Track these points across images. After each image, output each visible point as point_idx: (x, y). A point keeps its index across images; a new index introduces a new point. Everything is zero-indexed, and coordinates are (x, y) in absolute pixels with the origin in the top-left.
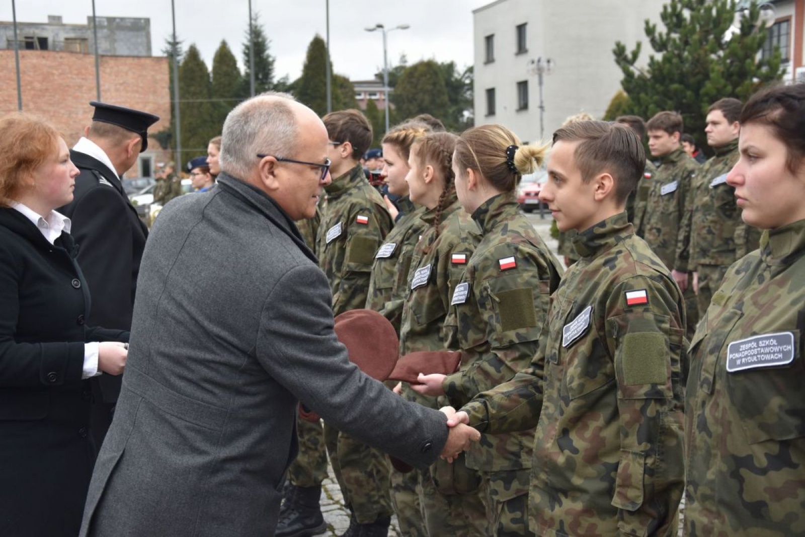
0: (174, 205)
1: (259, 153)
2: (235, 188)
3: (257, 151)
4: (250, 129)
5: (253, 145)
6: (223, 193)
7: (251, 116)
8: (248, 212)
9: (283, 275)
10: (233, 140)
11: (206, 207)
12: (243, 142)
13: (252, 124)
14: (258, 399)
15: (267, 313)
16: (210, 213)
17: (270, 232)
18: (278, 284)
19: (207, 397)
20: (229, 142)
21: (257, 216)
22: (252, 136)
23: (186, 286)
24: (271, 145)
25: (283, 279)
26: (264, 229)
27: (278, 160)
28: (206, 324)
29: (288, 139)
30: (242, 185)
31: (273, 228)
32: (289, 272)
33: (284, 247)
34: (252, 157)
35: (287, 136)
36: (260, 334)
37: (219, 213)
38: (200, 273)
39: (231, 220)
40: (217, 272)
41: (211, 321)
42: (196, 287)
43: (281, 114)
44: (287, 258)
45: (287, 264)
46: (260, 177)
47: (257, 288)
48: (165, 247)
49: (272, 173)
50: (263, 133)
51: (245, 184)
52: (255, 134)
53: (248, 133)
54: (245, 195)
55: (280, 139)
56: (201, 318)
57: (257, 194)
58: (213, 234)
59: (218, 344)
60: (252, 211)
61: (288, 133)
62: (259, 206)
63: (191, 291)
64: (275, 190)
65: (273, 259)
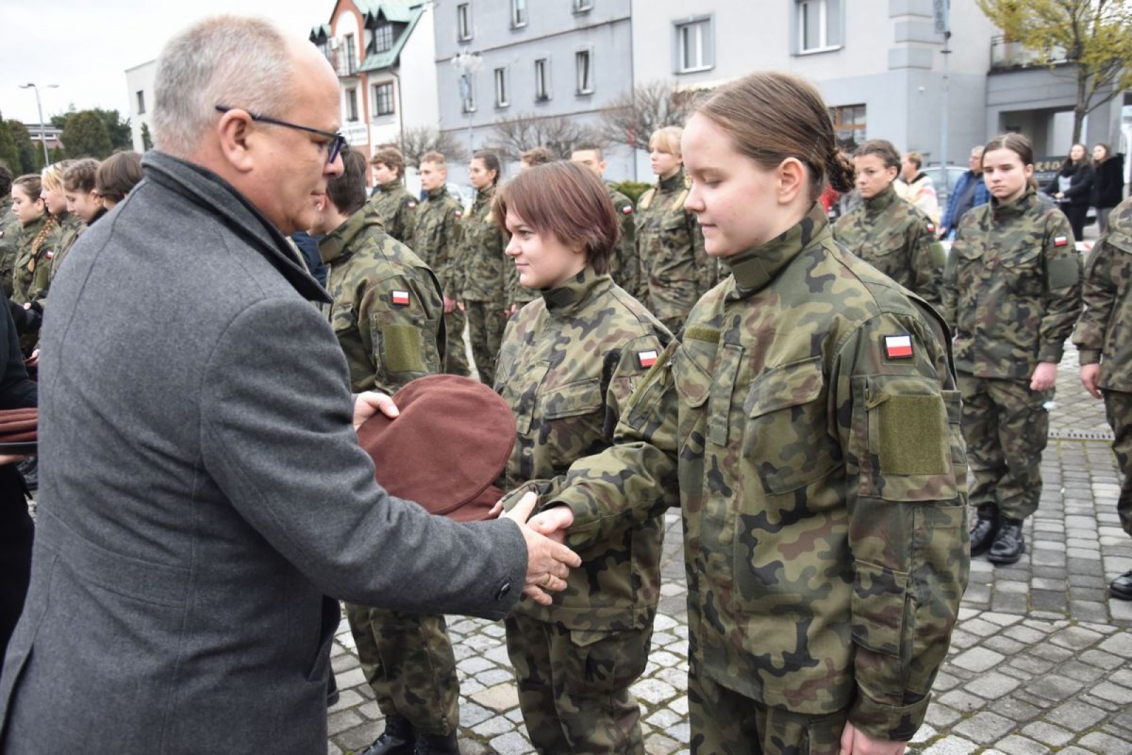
1: (219, 104)
3: (215, 100)
4: (203, 61)
5: (208, 90)
7: (206, 37)
9: (236, 315)
10: (171, 81)
12: (191, 82)
13: (208, 52)
15: (211, 390)
16: (124, 223)
17: (225, 247)
18: (226, 333)
20: (166, 86)
21: (204, 220)
22: (206, 74)
24: (242, 89)
25: (235, 323)
26: (215, 240)
27: (253, 117)
29: (273, 83)
31: (231, 239)
32: (247, 311)
33: (245, 269)
34: (207, 110)
35: (270, 76)
37: (137, 219)
39: (157, 228)
43: (260, 39)
44: (245, 286)
45: (245, 296)
46: (220, 147)
47: (192, 345)
49: (242, 142)
50: (226, 68)
52: (212, 68)
53: (199, 65)
55: (258, 80)
57: (206, 180)
58: (125, 259)
60: (197, 212)
62: (211, 201)
64: (245, 172)
65: (220, 290)
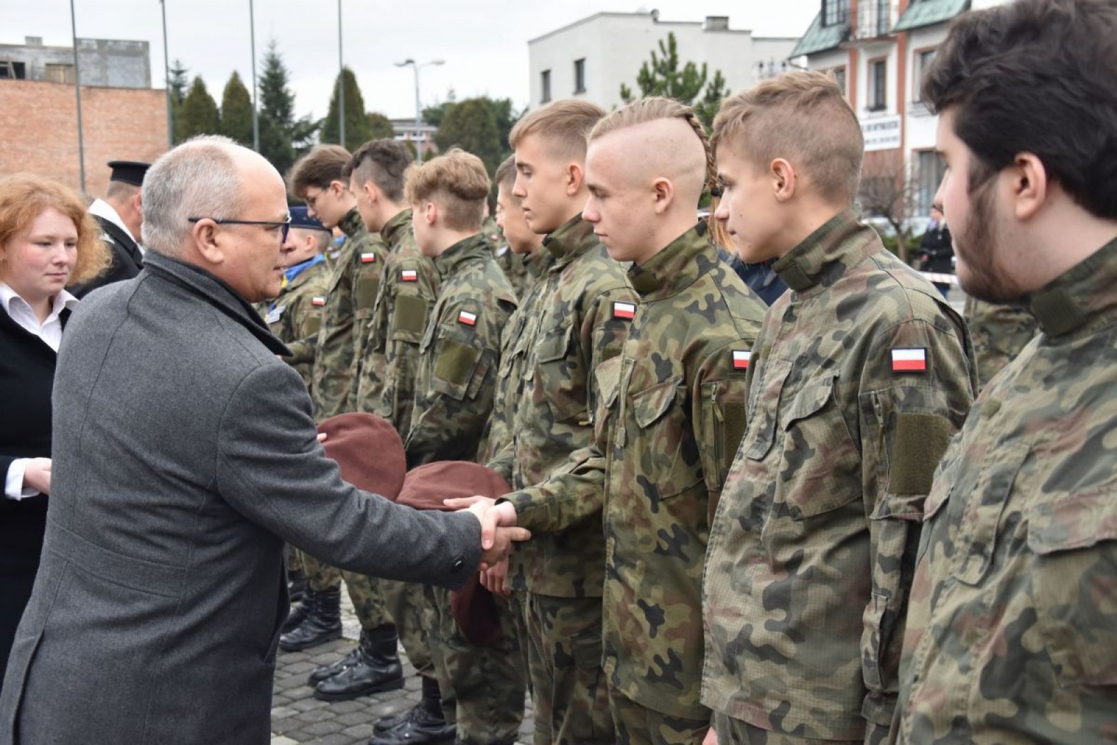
0: (91, 301)
1: (191, 216)
2: (166, 269)
3: (187, 214)
4: (174, 187)
5: (181, 207)
6: (151, 278)
7: (173, 168)
8: (186, 300)
9: (242, 380)
11: (131, 299)
12: (168, 204)
13: (177, 180)
14: (225, 548)
15: (226, 434)
16: (137, 306)
17: (220, 324)
18: (235, 393)
19: (156, 554)
20: (150, 209)
21: (200, 304)
22: (177, 196)
23: (114, 409)
24: (206, 203)
25: (242, 385)
26: (211, 320)
27: (217, 222)
28: (146, 455)
29: (228, 193)
30: (175, 264)
31: (223, 318)
32: (249, 376)
33: (239, 342)
34: (182, 222)
35: (225, 189)
36: (219, 462)
37: (149, 304)
38: (130, 389)
39: (166, 311)
40: (152, 386)
41: (151, 451)
42: (127, 409)
43: (214, 162)
44: (244, 357)
45: (246, 365)
46: (197, 248)
47: (209, 401)
48: (83, 359)
49: (213, 242)
50: (192, 189)
51: (178, 262)
52: (181, 191)
53: (172, 191)
54: (180, 277)
55: (217, 194)
56: (138, 449)
57: (197, 274)
58: (141, 334)
59: (166, 483)
60: (193, 298)
61: (225, 185)
62: (202, 289)
63: (121, 415)
64: (219, 263)
65: (226, 361)
